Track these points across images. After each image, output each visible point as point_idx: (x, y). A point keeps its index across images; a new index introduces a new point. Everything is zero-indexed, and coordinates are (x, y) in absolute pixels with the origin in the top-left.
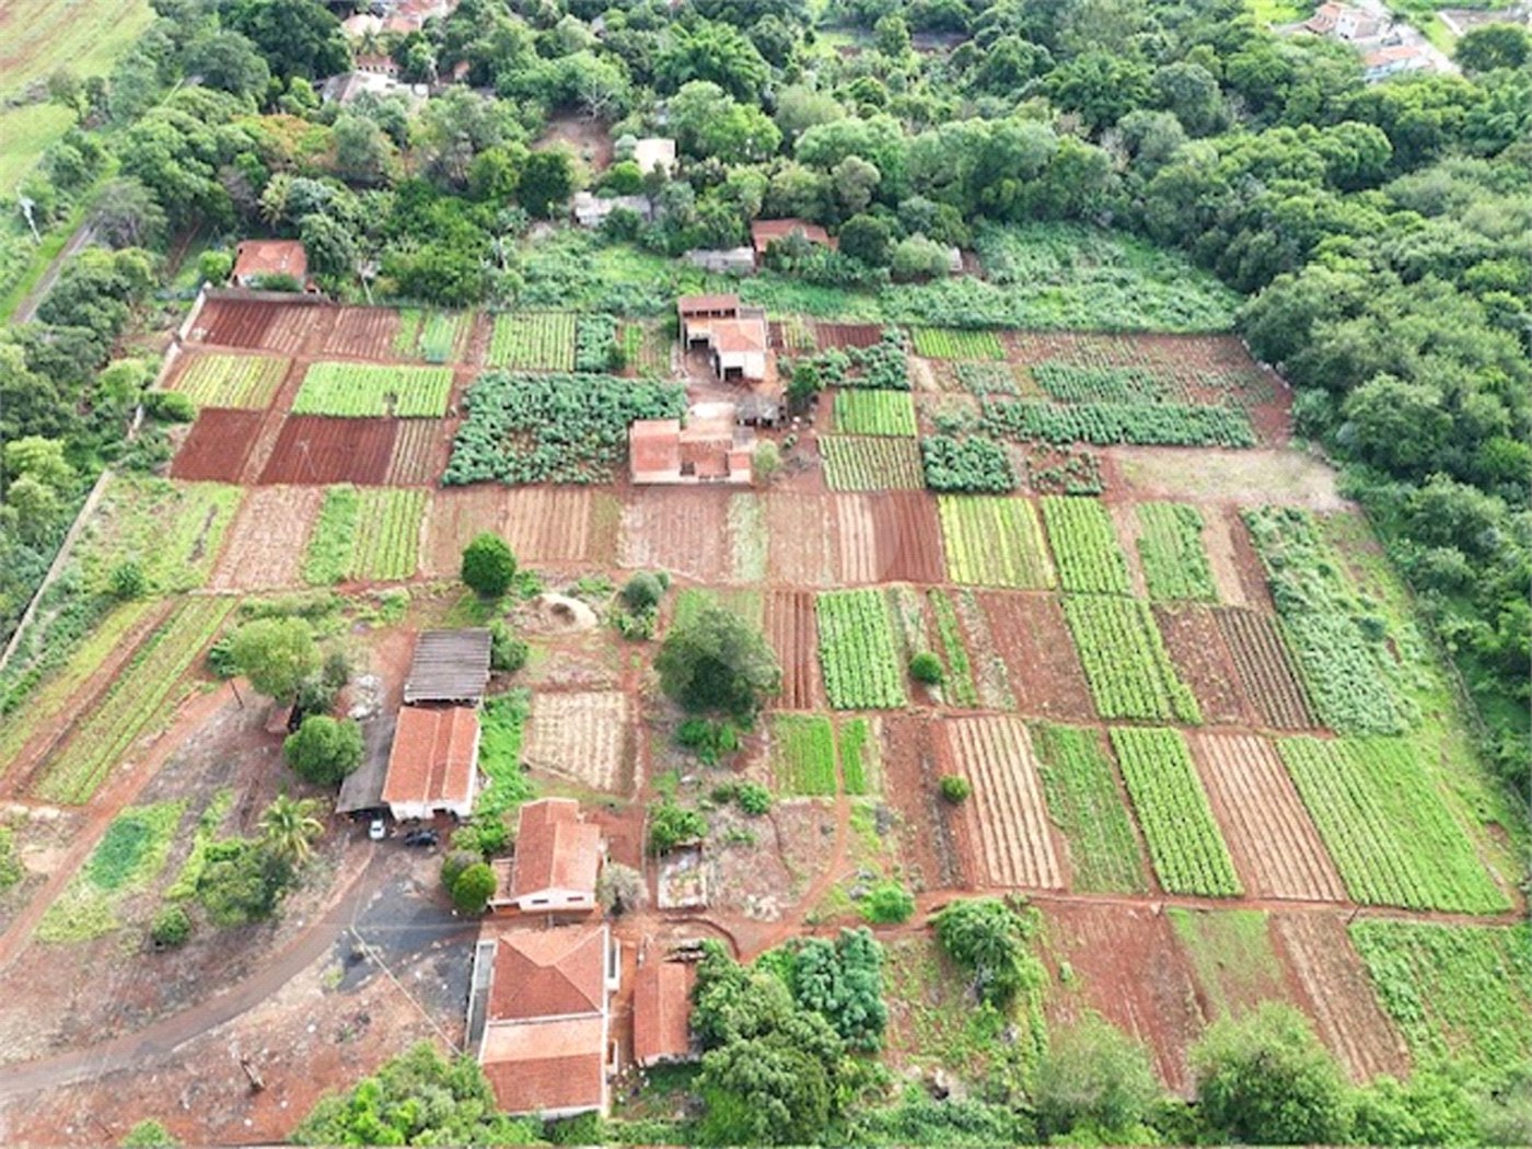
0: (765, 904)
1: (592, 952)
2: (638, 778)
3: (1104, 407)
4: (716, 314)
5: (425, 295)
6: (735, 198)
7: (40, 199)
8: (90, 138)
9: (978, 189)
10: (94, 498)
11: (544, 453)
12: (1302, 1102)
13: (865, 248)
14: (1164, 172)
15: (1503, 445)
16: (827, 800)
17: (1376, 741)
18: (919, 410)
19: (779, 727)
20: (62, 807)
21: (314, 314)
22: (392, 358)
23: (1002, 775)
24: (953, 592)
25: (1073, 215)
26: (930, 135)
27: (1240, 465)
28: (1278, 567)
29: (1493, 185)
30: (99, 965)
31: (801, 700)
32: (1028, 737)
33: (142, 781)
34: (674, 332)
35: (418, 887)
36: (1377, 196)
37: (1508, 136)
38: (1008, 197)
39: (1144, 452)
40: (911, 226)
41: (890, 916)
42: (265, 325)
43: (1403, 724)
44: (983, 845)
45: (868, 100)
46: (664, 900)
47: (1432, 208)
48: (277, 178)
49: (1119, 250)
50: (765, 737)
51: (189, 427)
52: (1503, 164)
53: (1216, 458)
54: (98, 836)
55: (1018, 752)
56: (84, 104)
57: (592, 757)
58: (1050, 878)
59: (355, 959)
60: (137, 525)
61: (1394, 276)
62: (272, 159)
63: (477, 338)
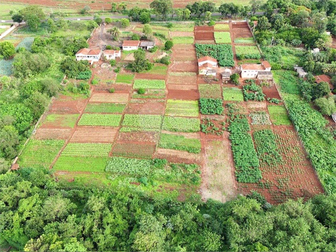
24: (164, 99)
31: (137, 77)
50: (130, 73)
51: (208, 26)
62: (287, 11)
63: (245, 44)
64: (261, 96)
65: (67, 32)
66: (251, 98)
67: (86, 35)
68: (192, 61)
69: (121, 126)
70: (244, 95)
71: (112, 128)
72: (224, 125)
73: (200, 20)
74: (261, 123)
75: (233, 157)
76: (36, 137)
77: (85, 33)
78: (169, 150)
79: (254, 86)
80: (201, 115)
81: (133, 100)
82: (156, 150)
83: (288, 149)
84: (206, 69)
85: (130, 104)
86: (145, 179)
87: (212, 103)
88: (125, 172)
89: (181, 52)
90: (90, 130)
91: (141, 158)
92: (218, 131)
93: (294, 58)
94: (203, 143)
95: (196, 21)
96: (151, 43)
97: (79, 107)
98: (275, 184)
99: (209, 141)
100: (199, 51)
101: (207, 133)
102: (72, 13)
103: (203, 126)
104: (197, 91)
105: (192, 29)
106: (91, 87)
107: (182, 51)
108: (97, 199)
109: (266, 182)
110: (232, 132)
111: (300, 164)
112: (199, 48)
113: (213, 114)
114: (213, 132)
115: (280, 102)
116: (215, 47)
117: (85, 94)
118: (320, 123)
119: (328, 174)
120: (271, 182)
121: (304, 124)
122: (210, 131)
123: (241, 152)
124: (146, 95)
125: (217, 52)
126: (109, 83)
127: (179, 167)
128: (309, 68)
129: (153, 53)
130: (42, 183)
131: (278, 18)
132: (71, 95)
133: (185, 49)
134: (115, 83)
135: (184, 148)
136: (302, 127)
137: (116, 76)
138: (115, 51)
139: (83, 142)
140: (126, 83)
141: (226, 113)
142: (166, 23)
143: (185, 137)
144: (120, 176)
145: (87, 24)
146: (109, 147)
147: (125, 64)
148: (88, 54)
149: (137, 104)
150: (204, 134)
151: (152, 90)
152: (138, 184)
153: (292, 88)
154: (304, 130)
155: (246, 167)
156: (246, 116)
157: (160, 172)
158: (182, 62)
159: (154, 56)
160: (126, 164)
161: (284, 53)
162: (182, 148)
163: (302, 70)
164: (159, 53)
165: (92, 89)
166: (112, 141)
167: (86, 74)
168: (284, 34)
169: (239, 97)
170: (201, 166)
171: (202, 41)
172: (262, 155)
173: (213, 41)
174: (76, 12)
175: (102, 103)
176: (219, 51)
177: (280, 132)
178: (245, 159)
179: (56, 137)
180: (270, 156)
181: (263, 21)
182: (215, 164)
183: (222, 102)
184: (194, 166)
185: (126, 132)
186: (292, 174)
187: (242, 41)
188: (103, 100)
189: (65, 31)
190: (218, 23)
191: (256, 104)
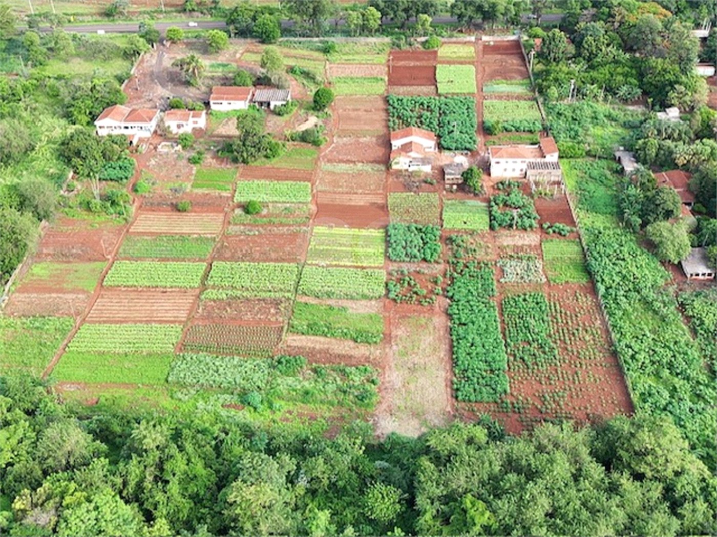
17: (166, 369)
51: (422, 50)
62: (613, 16)
63: (509, 97)
64: (529, 217)
65: (71, 64)
66: (504, 224)
67: (119, 72)
68: (378, 137)
69: (204, 287)
70: (490, 217)
71: (184, 291)
72: (439, 282)
73: (404, 34)
74: (522, 278)
75: (452, 351)
76: (8, 311)
77: (118, 66)
78: (313, 338)
79: (517, 197)
80: (389, 262)
81: (232, 229)
82: (283, 337)
83: (573, 334)
84: (409, 157)
85: (226, 236)
86: (256, 398)
87: (415, 235)
88: (211, 382)
89: (353, 114)
90: (133, 295)
91: (248, 354)
92: (425, 297)
93: (620, 130)
94: (388, 322)
95: (394, 37)
96: (280, 93)
97: (107, 246)
98: (536, 403)
99: (403, 317)
100: (396, 114)
101: (399, 301)
102: (82, 15)
103: (391, 286)
104: (384, 208)
105: (383, 58)
106: (134, 200)
107: (356, 113)
108: (151, 428)
109: (518, 399)
110: (456, 297)
111: (596, 365)
112: (396, 105)
113: (416, 260)
114: (414, 299)
115: (572, 231)
116: (435, 102)
117: (120, 214)
118: (650, 277)
119: (651, 382)
120: (527, 400)
121: (617, 279)
122: (406, 296)
123: (470, 340)
124: (265, 216)
125: (438, 115)
126: (176, 191)
127: (332, 372)
128: (646, 155)
129: (286, 117)
130: (30, 404)
131: (589, 33)
132: (86, 217)
133: (363, 108)
134: (191, 191)
135: (346, 334)
136: (611, 287)
137: (194, 172)
138: (192, 113)
139: (117, 322)
140: (217, 191)
141: (447, 258)
142: (321, 42)
143: (350, 311)
144: (202, 391)
145: (122, 43)
146: (175, 333)
147: (216, 145)
148: (126, 120)
149: (242, 237)
150: (392, 303)
151: (280, 205)
152: (240, 408)
153: (603, 200)
154: (614, 293)
155: (477, 370)
156: (490, 266)
157: (290, 382)
158: (352, 140)
159: (287, 123)
160: (215, 368)
161: (596, 118)
162: (342, 331)
163: (632, 159)
164: (300, 118)
165: (136, 204)
166: (183, 319)
167: (121, 168)
168: (602, 73)
169: (480, 222)
170: (380, 370)
171: (405, 88)
172: (515, 346)
173: (433, 87)
174: (94, 11)
175: (159, 234)
176: (444, 112)
177: (562, 298)
178: (477, 354)
179: (54, 310)
180: (532, 349)
181: (554, 40)
182: (412, 365)
183: (438, 233)
184: (366, 370)
185: (214, 301)
186: (574, 383)
187: (503, 87)
188: (164, 229)
189: (66, 61)
190: (450, 43)
191: (517, 237)
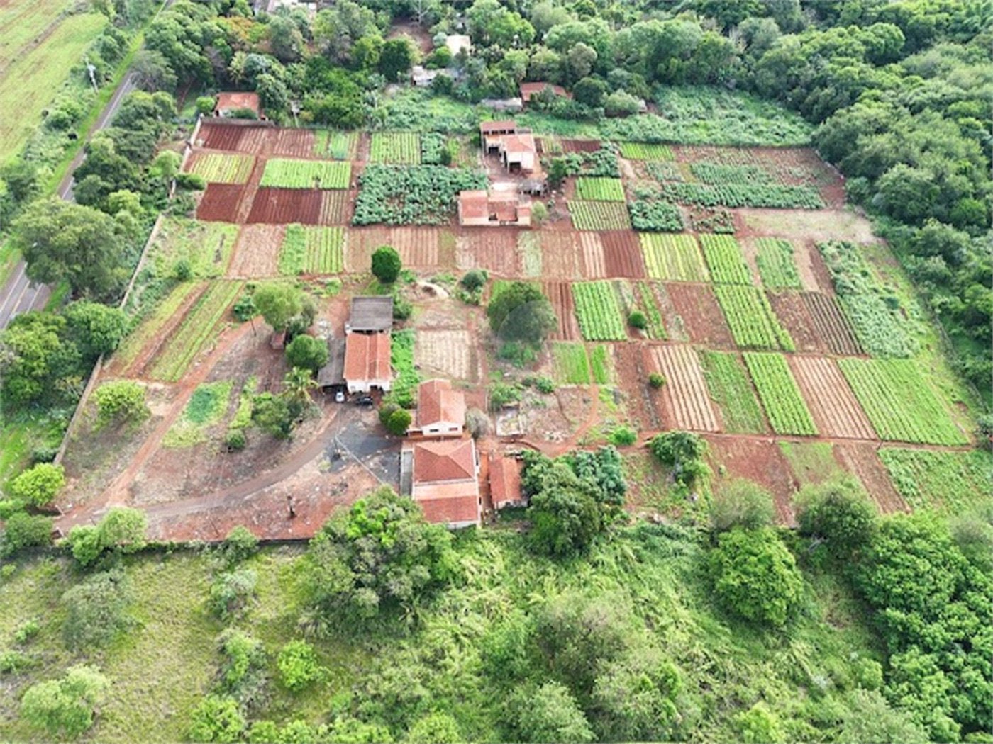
0: (555, 435)
1: (467, 451)
2: (480, 374)
3: (734, 187)
4: (503, 132)
5: (329, 122)
6: (510, 69)
7: (98, 66)
8: (120, 33)
9: (654, 65)
10: (156, 228)
11: (408, 208)
12: (854, 517)
13: (589, 97)
14: (768, 54)
15: (969, 202)
16: (585, 386)
17: (894, 360)
18: (625, 188)
19: (556, 350)
20: (165, 383)
21: (265, 133)
22: (314, 157)
23: (683, 375)
24: (651, 283)
25: (712, 81)
26: (626, 31)
27: (814, 218)
28: (837, 272)
29: (966, 59)
30: (198, 458)
31: (567, 335)
32: (697, 357)
33: (207, 371)
34: (478, 143)
35: (365, 425)
36: (896, 67)
37: (976, 31)
38: (673, 69)
39: (758, 211)
40: (615, 86)
41: (624, 441)
42: (238, 138)
43: (909, 352)
44: (674, 410)
45: (584, 12)
46: (500, 432)
47: (929, 73)
48: (238, 54)
49: (740, 101)
50: (548, 355)
51: (203, 193)
52: (972, 47)
53: (801, 215)
54: (187, 398)
55: (691, 364)
56: (113, 13)
57: (454, 363)
58: (712, 426)
59: (336, 457)
60: (184, 243)
61: (907, 110)
63: (361, 146)
80: (686, 231)
85: (692, 341)
99: (750, 228)
112: (381, 217)
125: (413, 189)
126: (618, 398)
134: (613, 383)
137: (572, 386)
173: (330, 192)
176: (407, 185)
